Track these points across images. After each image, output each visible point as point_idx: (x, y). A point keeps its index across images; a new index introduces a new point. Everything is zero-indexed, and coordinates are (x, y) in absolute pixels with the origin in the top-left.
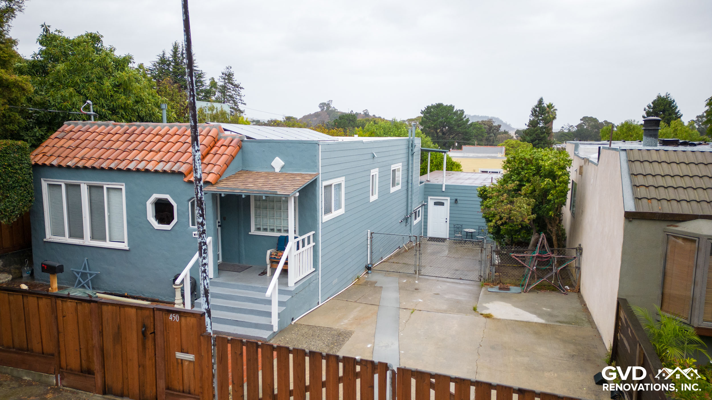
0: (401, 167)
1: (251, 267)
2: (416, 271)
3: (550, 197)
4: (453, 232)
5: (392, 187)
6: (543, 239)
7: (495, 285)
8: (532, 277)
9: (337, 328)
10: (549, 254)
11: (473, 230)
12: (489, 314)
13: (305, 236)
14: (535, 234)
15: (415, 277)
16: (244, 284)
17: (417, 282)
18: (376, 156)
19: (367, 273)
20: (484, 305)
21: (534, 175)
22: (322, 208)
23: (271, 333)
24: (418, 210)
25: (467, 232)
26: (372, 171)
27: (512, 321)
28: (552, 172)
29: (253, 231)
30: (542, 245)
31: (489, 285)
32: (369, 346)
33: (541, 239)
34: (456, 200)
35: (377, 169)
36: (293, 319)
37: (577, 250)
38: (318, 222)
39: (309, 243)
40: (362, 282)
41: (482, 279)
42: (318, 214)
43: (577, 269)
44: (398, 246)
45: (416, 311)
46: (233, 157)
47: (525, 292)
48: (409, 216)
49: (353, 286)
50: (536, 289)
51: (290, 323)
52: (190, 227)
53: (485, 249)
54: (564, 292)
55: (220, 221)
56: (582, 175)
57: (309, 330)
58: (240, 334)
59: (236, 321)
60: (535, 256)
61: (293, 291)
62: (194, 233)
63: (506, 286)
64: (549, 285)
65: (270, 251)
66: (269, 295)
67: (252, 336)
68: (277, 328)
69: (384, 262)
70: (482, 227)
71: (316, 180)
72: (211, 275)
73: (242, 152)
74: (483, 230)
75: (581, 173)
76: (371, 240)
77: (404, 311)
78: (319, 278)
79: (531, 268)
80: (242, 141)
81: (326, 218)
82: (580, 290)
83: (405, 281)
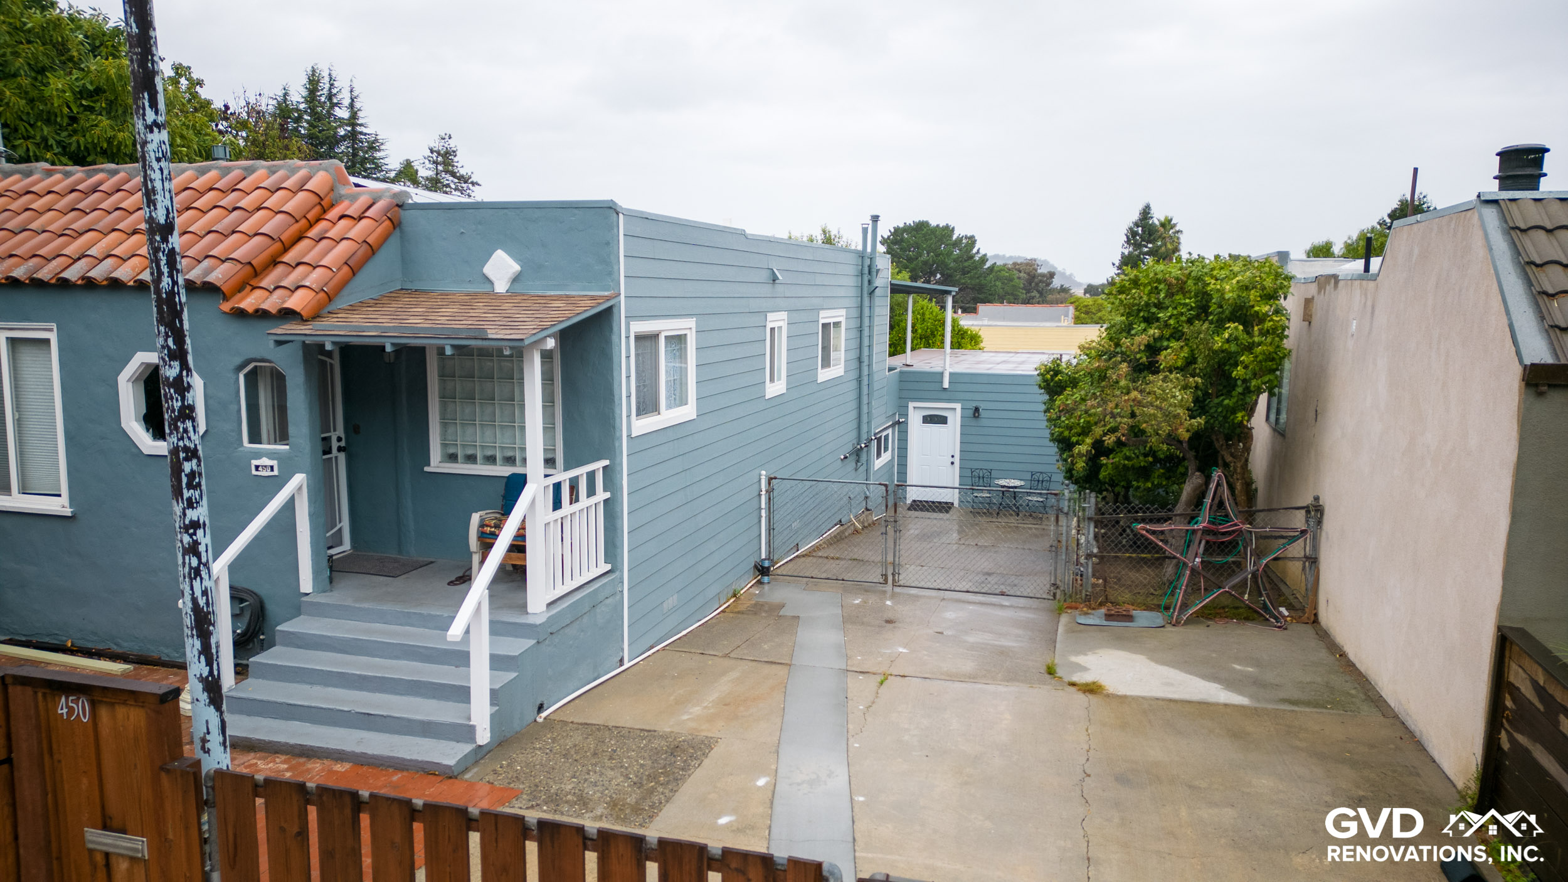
0: (842, 319)
1: (432, 562)
2: (886, 575)
3: (1238, 372)
4: (969, 489)
5: (823, 367)
6: (1218, 485)
7: (1094, 609)
8: (1193, 583)
9: (668, 730)
10: (1235, 525)
11: (1017, 483)
12: (1094, 683)
13: (582, 471)
14: (1193, 474)
15: (885, 592)
16: (398, 608)
17: (888, 603)
18: (780, 279)
19: (760, 582)
20: (1074, 659)
21: (1190, 321)
22: (629, 397)
23: (467, 748)
24: (884, 434)
25: (1003, 488)
26: (771, 316)
27: (1161, 703)
28: (1241, 308)
29: (436, 463)
30: (1216, 501)
31: (1077, 608)
32: (761, 782)
33: (1213, 486)
34: (977, 410)
35: (783, 315)
36: (541, 708)
37: (1308, 512)
38: (618, 434)
39: (591, 492)
40: (744, 605)
41: (1058, 592)
42: (617, 411)
43: (1307, 564)
44: (838, 520)
45: (893, 677)
46: (373, 250)
47: (1174, 625)
48: (863, 445)
49: (720, 615)
50: (1203, 617)
51: (531, 719)
52: (242, 445)
53: (1067, 514)
54: (1277, 622)
55: (343, 436)
56: (1310, 323)
57: (587, 738)
58: (374, 755)
59: (365, 714)
60: (1198, 530)
61: (540, 625)
62: (255, 462)
63: (1124, 609)
64: (1238, 604)
65: (480, 516)
66: (457, 636)
67: (411, 760)
68: (489, 735)
69: (803, 556)
70: (1038, 474)
71: (610, 310)
72: (306, 584)
73: (401, 237)
74: (1043, 481)
75: (1307, 318)
76: (769, 496)
77: (861, 677)
78: (622, 591)
79: (1189, 561)
80: (400, 206)
81: (639, 425)
82: (1317, 617)
83: (857, 602)
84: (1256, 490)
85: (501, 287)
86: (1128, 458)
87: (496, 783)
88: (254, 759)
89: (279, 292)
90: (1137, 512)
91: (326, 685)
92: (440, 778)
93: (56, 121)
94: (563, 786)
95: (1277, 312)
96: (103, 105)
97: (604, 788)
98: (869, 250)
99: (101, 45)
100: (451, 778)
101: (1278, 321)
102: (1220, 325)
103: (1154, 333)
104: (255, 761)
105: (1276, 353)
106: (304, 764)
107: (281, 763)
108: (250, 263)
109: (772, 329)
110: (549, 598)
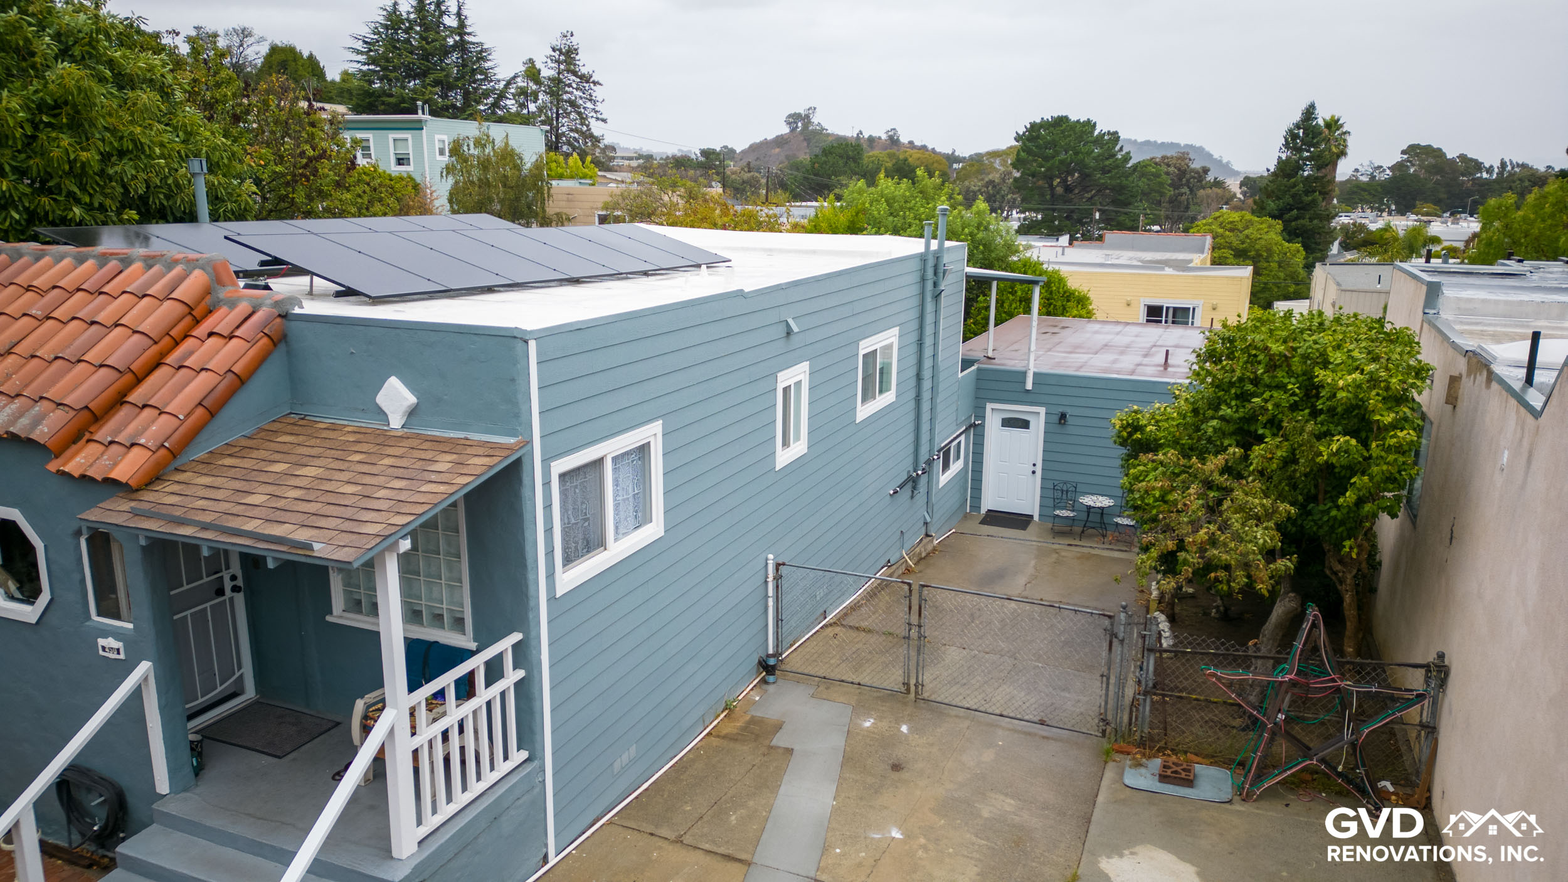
0: (895, 340)
1: (338, 724)
2: (908, 685)
4: (1050, 503)
5: (863, 403)
6: (1314, 626)
7: (1148, 759)
10: (1333, 680)
11: (1105, 502)
13: (476, 663)
14: (1286, 593)
15: (904, 710)
17: (904, 730)
18: (795, 329)
19: (764, 681)
20: (1105, 863)
21: (1294, 407)
22: (550, 552)
24: (954, 443)
25: (1089, 508)
26: (781, 376)
28: (1358, 407)
29: (339, 613)
30: (1309, 646)
31: (1128, 754)
33: (1306, 626)
34: (1063, 416)
35: (805, 366)
37: (1429, 671)
38: (532, 603)
39: (495, 679)
40: (737, 722)
41: (1108, 729)
42: (531, 576)
43: (1423, 732)
44: (885, 561)
46: (241, 379)
47: (1244, 800)
48: (920, 472)
49: (703, 743)
52: (88, 617)
53: (1122, 641)
55: (239, 574)
56: (1455, 407)
60: (1283, 681)
61: (401, 880)
62: (101, 642)
63: (1186, 761)
65: (365, 703)
69: (831, 625)
71: (517, 463)
72: (163, 785)
73: (287, 352)
75: (1452, 399)
78: (544, 780)
79: (1268, 719)
80: (284, 316)
81: (569, 578)
82: (1430, 803)
83: (867, 724)
85: (396, 422)
89: (114, 447)
93: (7, 143)
96: (64, 120)
99: (75, 43)
103: (1234, 453)
108: (87, 407)
110: (424, 831)
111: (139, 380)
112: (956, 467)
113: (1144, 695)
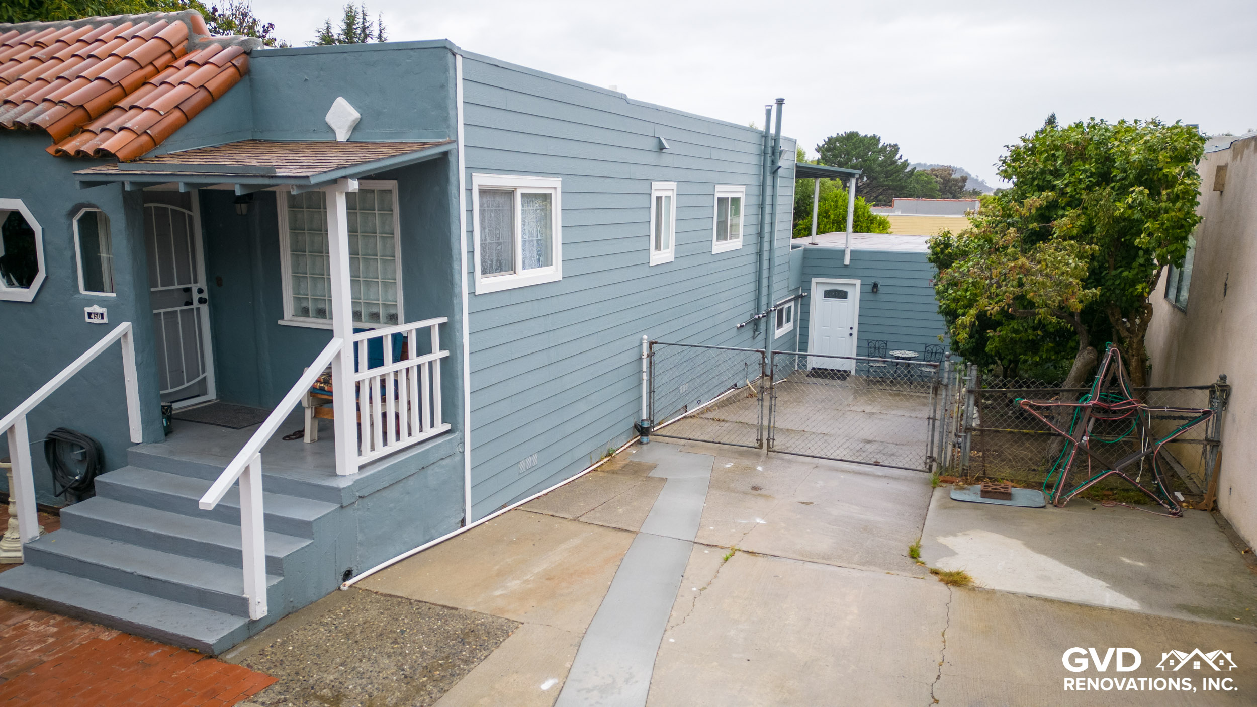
0: (742, 196)
2: (761, 440)
3: (1141, 240)
4: (866, 358)
5: (718, 239)
6: (1112, 360)
7: (970, 484)
8: (1079, 463)
9: (471, 609)
10: (1129, 403)
11: (911, 354)
12: (958, 573)
13: (411, 327)
14: (1084, 348)
15: (758, 457)
18: (667, 147)
19: (640, 442)
20: (941, 540)
21: (1089, 188)
22: (471, 253)
23: (238, 623)
24: (786, 306)
25: (898, 358)
26: (656, 185)
27: (1033, 601)
29: (290, 317)
30: (1109, 377)
31: (952, 482)
33: (1106, 362)
34: (875, 285)
35: (674, 185)
36: (348, 575)
37: (1213, 392)
38: (456, 290)
39: (424, 350)
40: (619, 464)
41: (934, 465)
42: (455, 267)
43: (1208, 447)
44: (732, 384)
45: (740, 553)
46: (212, 96)
47: (1056, 506)
48: (761, 316)
49: (589, 474)
50: (1088, 498)
51: (335, 586)
52: (79, 292)
53: (946, 386)
54: (1172, 509)
55: (205, 289)
56: (1222, 192)
57: (382, 613)
58: (139, 625)
59: (146, 577)
60: (1087, 407)
61: (344, 488)
62: (88, 310)
63: (1002, 485)
64: (1128, 486)
66: (209, 504)
67: (173, 634)
68: (266, 609)
69: (691, 417)
70: (932, 347)
71: (444, 156)
72: (136, 434)
73: (251, 86)
74: (936, 353)
75: (1219, 186)
76: (650, 359)
77: (706, 552)
78: (464, 452)
79: (1075, 439)
80: (248, 53)
81: (488, 284)
82: (1217, 506)
83: (728, 466)
84: (1151, 367)
85: (342, 136)
86: (1015, 331)
87: (256, 667)
88: (30, 618)
89: (102, 134)
90: (1021, 386)
91: (127, 541)
92: (199, 657)
94: (325, 676)
95: (1189, 174)
97: (369, 681)
98: (773, 131)
100: (211, 657)
101: (1189, 185)
102: (1123, 191)
103: (1048, 196)
104: (29, 621)
105: (1185, 220)
106: (77, 627)
107: (53, 626)
108: (82, 106)
109: (659, 199)
110: (364, 460)
111: (126, 94)
112: (787, 327)
113: (965, 433)
